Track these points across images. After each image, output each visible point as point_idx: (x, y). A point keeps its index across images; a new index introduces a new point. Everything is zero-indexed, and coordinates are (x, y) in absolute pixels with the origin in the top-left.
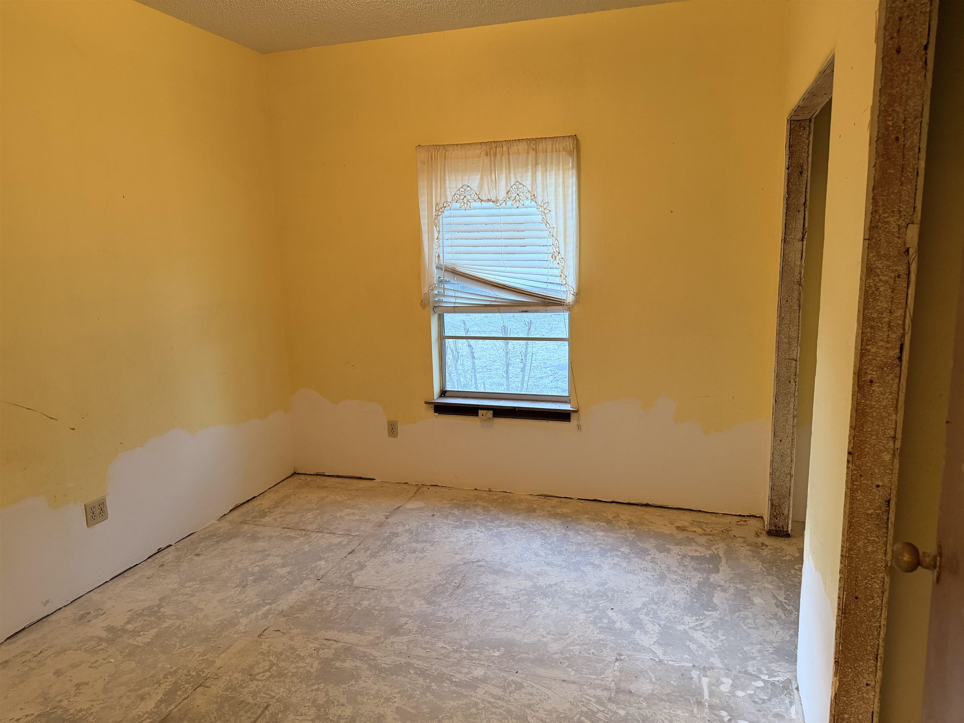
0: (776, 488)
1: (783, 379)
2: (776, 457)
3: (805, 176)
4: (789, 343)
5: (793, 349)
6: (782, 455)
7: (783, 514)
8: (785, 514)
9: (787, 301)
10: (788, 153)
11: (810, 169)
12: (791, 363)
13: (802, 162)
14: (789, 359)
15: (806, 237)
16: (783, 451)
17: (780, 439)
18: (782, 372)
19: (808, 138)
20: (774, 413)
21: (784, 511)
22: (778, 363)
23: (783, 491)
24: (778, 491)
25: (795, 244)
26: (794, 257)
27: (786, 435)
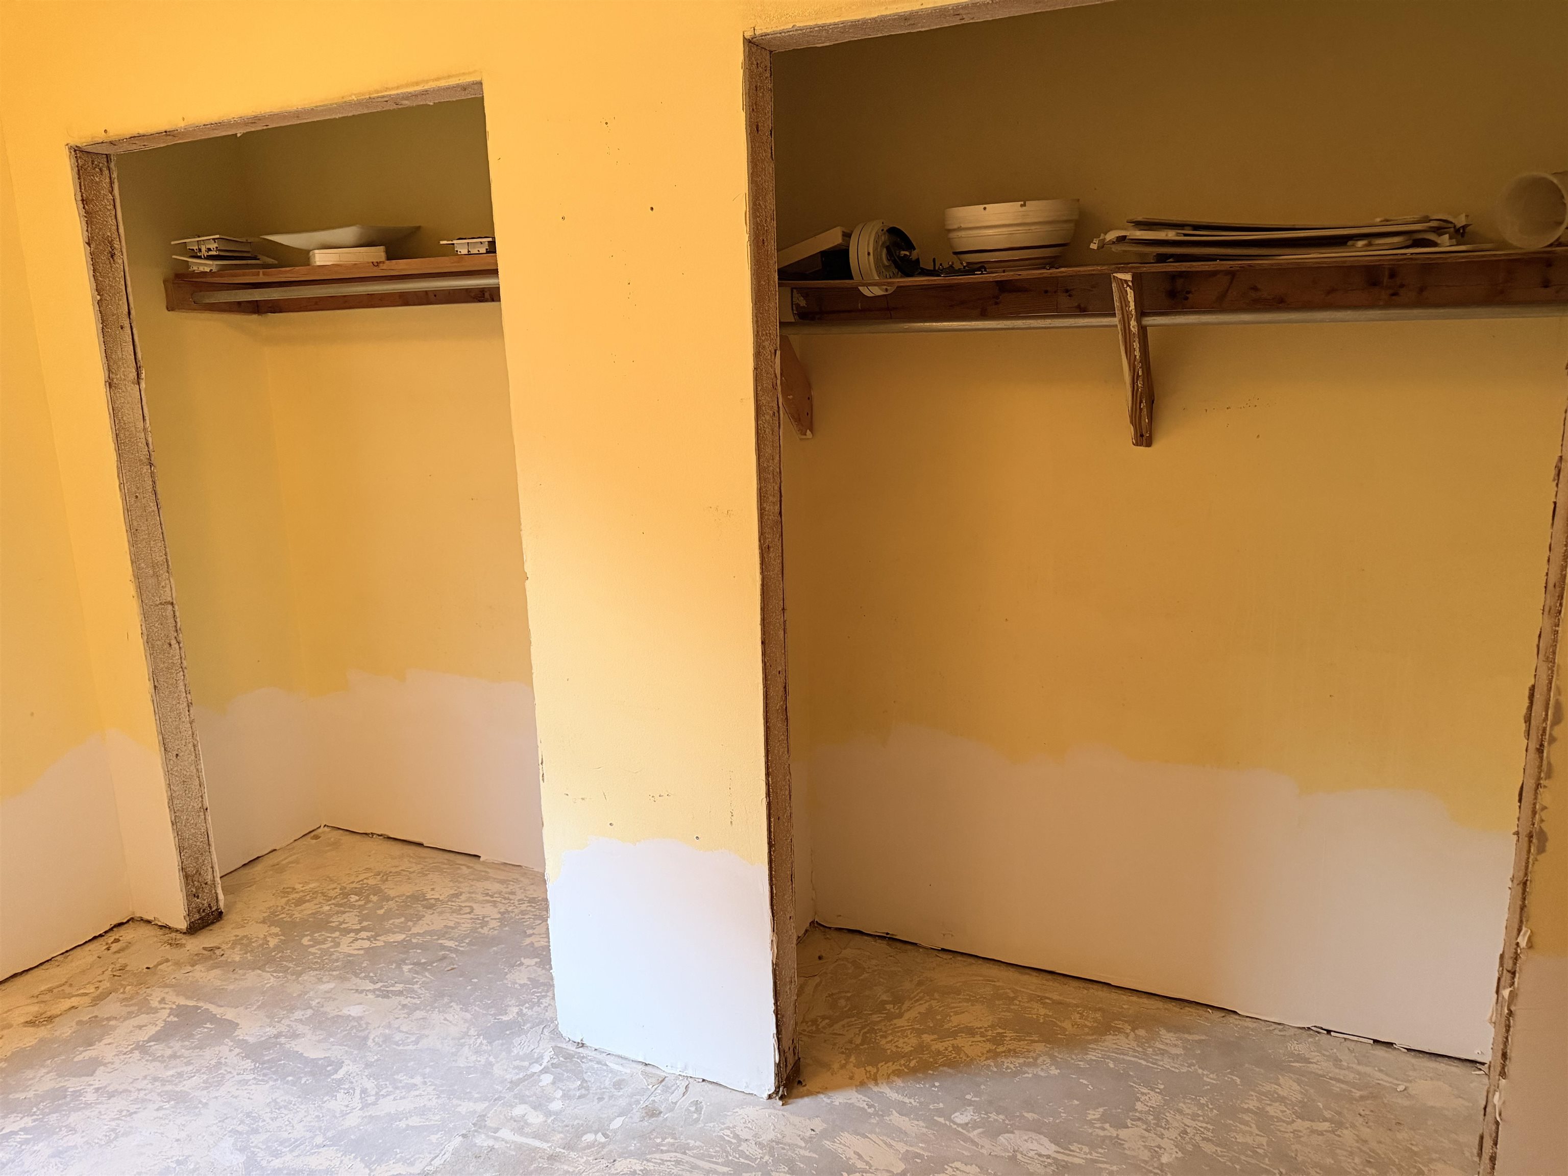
0: (186, 845)
1: (158, 643)
2: (176, 789)
3: (120, 261)
4: (156, 575)
5: (163, 584)
6: (184, 782)
7: (206, 884)
8: (209, 883)
9: (137, 497)
10: (83, 212)
11: (124, 250)
12: (166, 610)
13: (109, 234)
14: (161, 604)
15: (143, 376)
16: (185, 773)
17: (175, 753)
18: (156, 630)
19: (111, 192)
20: (156, 709)
21: (206, 877)
22: (145, 616)
23: (198, 844)
24: (190, 846)
25: (129, 389)
26: (131, 413)
27: (183, 742)
